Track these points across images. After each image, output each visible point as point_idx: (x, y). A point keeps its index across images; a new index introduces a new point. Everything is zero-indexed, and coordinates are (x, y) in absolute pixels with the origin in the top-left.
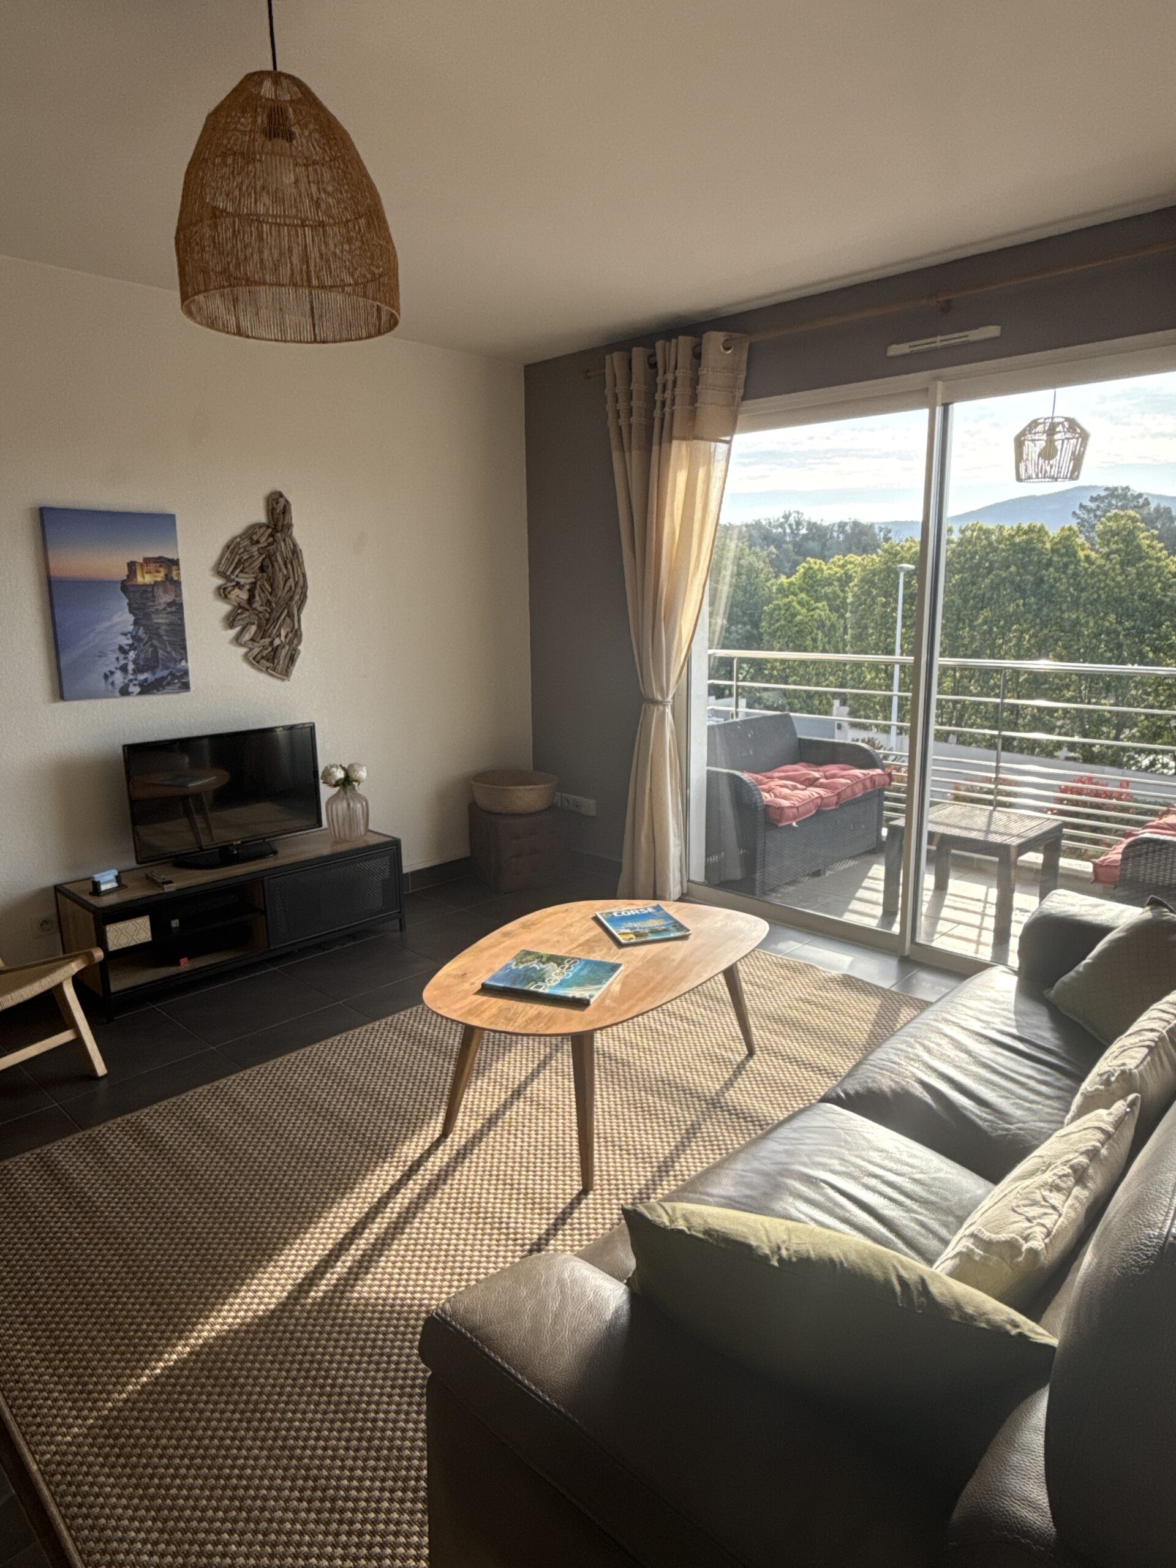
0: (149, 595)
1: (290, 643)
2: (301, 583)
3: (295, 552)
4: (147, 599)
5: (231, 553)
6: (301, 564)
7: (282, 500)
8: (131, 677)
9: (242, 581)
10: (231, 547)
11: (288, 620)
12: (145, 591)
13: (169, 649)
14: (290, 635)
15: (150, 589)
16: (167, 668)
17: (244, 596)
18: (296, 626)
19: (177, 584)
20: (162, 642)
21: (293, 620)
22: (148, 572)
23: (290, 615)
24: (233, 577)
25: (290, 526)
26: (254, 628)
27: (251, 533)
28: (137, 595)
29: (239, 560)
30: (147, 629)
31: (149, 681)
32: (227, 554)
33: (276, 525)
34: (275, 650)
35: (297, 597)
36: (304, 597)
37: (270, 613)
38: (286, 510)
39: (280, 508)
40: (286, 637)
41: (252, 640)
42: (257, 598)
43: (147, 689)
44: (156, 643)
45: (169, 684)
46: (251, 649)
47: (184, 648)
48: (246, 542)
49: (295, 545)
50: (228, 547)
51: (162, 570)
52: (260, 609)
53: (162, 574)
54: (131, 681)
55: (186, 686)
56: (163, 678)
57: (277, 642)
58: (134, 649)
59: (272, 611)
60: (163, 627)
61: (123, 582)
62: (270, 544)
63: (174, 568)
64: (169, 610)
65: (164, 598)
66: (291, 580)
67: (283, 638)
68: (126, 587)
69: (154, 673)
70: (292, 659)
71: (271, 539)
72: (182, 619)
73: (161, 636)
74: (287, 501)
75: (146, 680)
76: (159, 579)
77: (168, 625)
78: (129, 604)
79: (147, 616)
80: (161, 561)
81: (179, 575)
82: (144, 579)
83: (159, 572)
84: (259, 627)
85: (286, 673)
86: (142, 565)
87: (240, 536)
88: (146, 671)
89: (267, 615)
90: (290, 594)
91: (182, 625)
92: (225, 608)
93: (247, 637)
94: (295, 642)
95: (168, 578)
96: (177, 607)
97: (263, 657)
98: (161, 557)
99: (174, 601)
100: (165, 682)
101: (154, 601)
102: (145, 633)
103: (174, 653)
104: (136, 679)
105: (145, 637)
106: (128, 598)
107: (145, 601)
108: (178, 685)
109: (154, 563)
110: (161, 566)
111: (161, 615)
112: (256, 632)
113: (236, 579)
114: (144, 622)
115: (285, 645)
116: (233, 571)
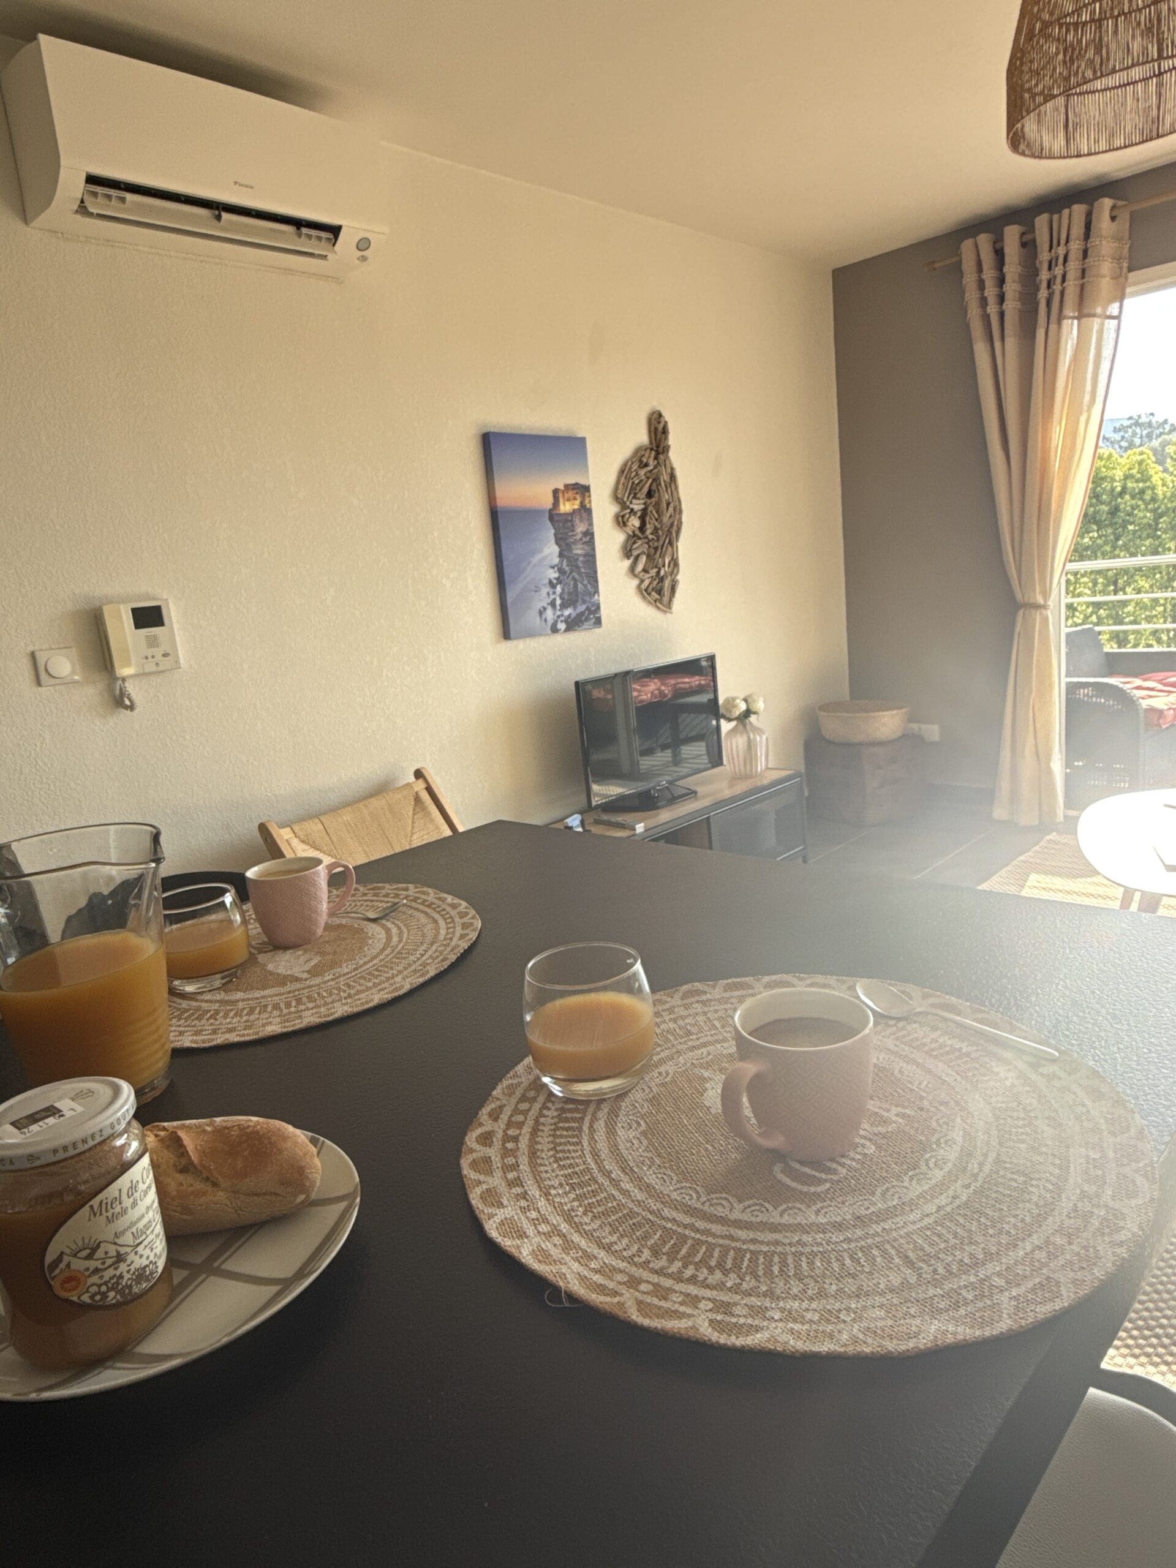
0: (569, 524)
2: (678, 507)
4: (568, 528)
5: (625, 478)
6: (677, 489)
7: (661, 420)
8: (559, 613)
10: (624, 472)
12: (566, 521)
13: (585, 582)
14: (671, 564)
15: (570, 518)
16: (584, 602)
18: (675, 555)
19: (589, 511)
21: (673, 549)
22: (568, 500)
23: (671, 543)
24: (628, 503)
25: (668, 448)
27: (638, 456)
28: (561, 525)
29: (632, 486)
30: (568, 558)
31: (573, 616)
32: (623, 480)
33: (658, 446)
34: (662, 581)
35: (675, 525)
36: (680, 524)
38: (665, 431)
39: (659, 428)
41: (644, 570)
43: (572, 625)
44: (575, 575)
45: (587, 619)
49: (672, 468)
51: (578, 496)
52: (649, 537)
53: (578, 502)
55: (598, 622)
56: (582, 613)
57: (662, 573)
58: (560, 583)
60: (581, 559)
61: (550, 511)
62: (654, 467)
63: (587, 494)
64: (584, 540)
65: (581, 528)
66: (671, 505)
68: (553, 516)
70: (673, 590)
73: (578, 568)
74: (665, 421)
75: (570, 614)
76: (576, 507)
77: (585, 556)
78: (555, 535)
79: (569, 547)
80: (577, 488)
81: (590, 502)
82: (566, 507)
83: (575, 499)
85: (668, 606)
86: (563, 492)
87: (630, 459)
88: (570, 606)
89: (655, 544)
90: (671, 521)
91: (594, 556)
92: (622, 537)
95: (582, 505)
97: (653, 589)
98: (576, 484)
99: (588, 530)
100: (583, 618)
101: (573, 531)
102: (568, 565)
103: (589, 586)
104: (562, 615)
105: (567, 569)
106: (554, 528)
107: (566, 531)
108: (593, 620)
109: (573, 489)
110: (577, 493)
111: (579, 546)
112: (646, 562)
113: (631, 506)
114: (566, 553)
115: (667, 577)
116: (628, 497)
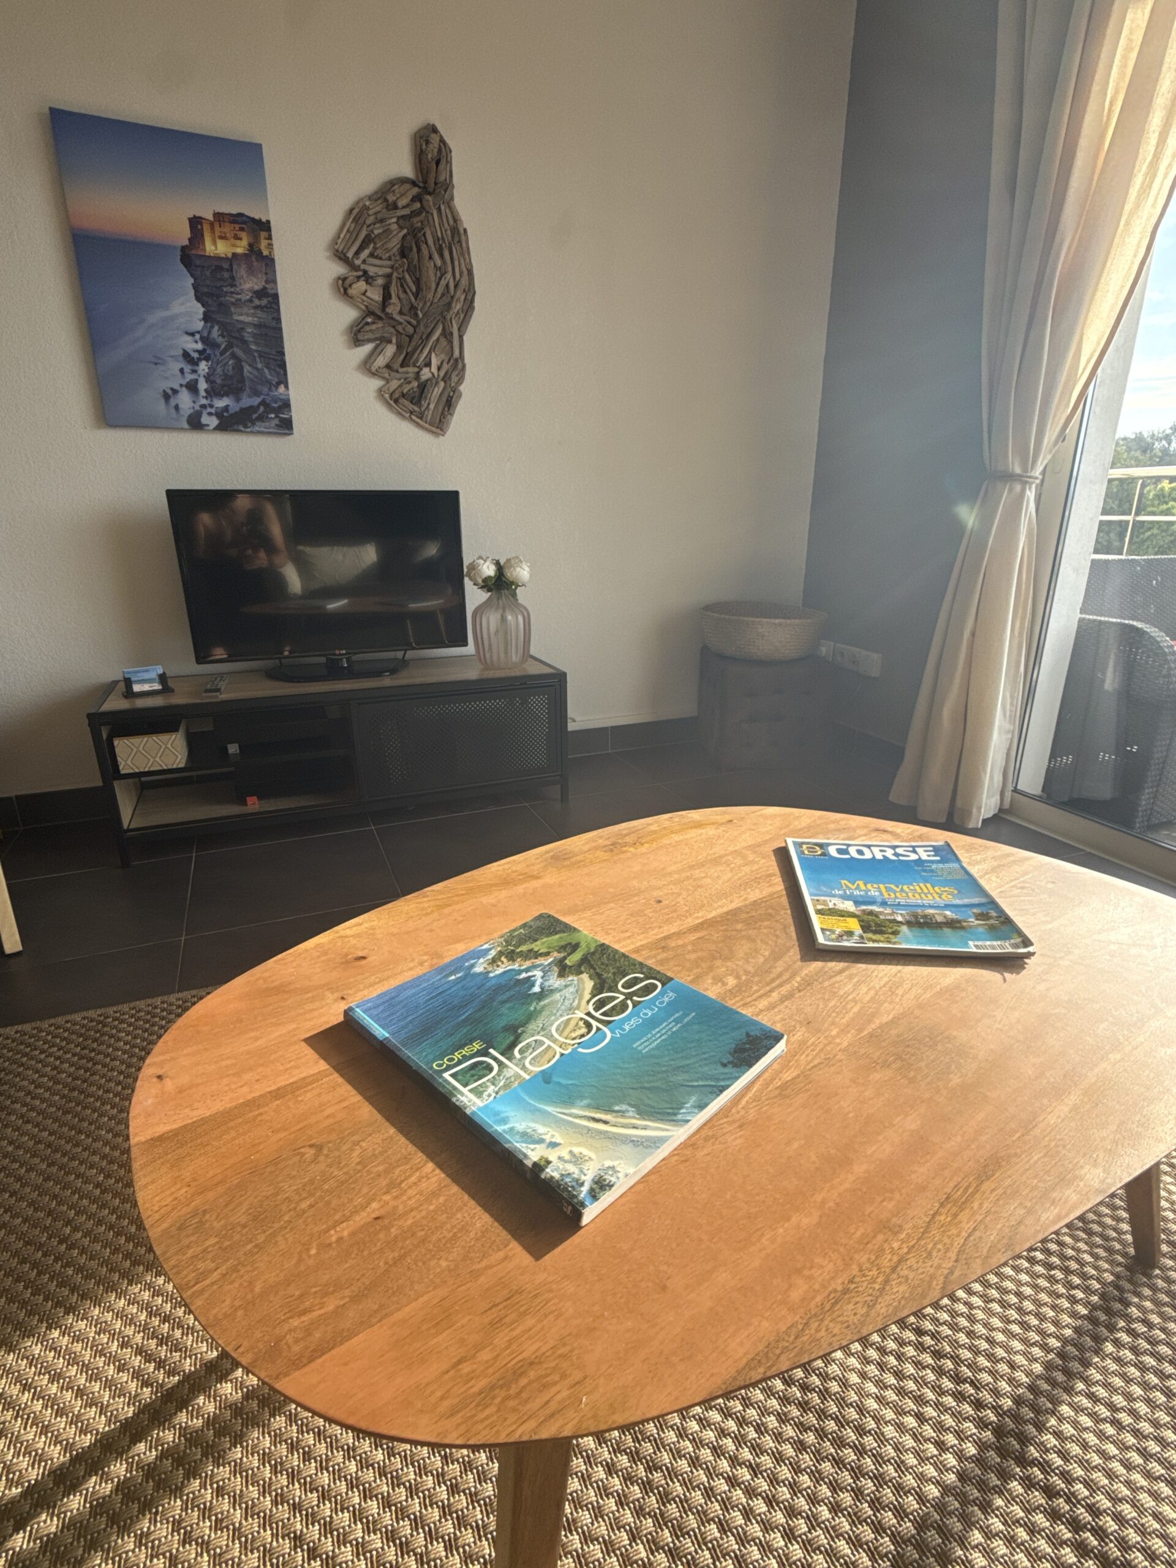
0: (226, 275)
1: (446, 378)
2: (464, 282)
3: (457, 233)
4: (223, 280)
5: (356, 220)
6: (466, 252)
7: (434, 139)
8: (204, 402)
9: (372, 270)
10: (357, 215)
11: (444, 342)
12: (220, 269)
13: (260, 365)
14: (445, 367)
15: (226, 266)
16: (257, 393)
17: (376, 295)
18: (457, 353)
19: (269, 262)
20: (247, 351)
21: (451, 342)
22: (223, 238)
23: (447, 335)
24: (357, 262)
25: (448, 186)
26: (390, 350)
27: (385, 193)
28: (208, 273)
29: (368, 236)
30: (225, 329)
31: (231, 411)
32: (349, 226)
33: (425, 182)
34: (423, 387)
35: (457, 307)
36: (469, 308)
37: (415, 327)
38: (443, 154)
39: (432, 152)
40: (439, 369)
41: (388, 366)
42: (394, 299)
43: (229, 423)
44: (239, 353)
45: (261, 418)
46: (388, 382)
47: (283, 366)
48: (378, 207)
49: (456, 220)
50: (351, 211)
51: (244, 235)
52: (398, 317)
53: (244, 243)
54: (203, 406)
55: (286, 426)
56: (252, 409)
57: (426, 374)
58: (207, 359)
59: (418, 322)
60: (249, 330)
61: (183, 248)
62: (415, 214)
63: (263, 234)
64: (257, 302)
65: (249, 284)
66: (449, 275)
67: (434, 369)
68: (190, 256)
69: (238, 400)
70: (449, 403)
71: (418, 205)
72: (278, 320)
73: (245, 342)
74: (442, 141)
75: (226, 408)
76: (239, 251)
77: (258, 326)
78: (195, 287)
79: (224, 308)
80: (241, 222)
81: (270, 246)
82: (216, 247)
83: (237, 238)
84: (399, 347)
85: (438, 424)
86: (212, 224)
87: (370, 198)
88: (227, 394)
89: (410, 330)
90: (446, 300)
91: (279, 330)
92: (349, 314)
93: (381, 361)
94: (454, 379)
95: (254, 251)
96: (269, 300)
97: (403, 395)
98: (241, 215)
99: (265, 288)
100: (254, 416)
101: (233, 286)
102: (222, 335)
103: (266, 371)
104: (211, 406)
105: (222, 342)
106: (192, 275)
107: (219, 284)
108: (276, 421)
109: (231, 222)
110: (242, 229)
111: (245, 310)
112: (395, 356)
113: (363, 267)
114: (219, 317)
115: (437, 383)
116: (357, 253)
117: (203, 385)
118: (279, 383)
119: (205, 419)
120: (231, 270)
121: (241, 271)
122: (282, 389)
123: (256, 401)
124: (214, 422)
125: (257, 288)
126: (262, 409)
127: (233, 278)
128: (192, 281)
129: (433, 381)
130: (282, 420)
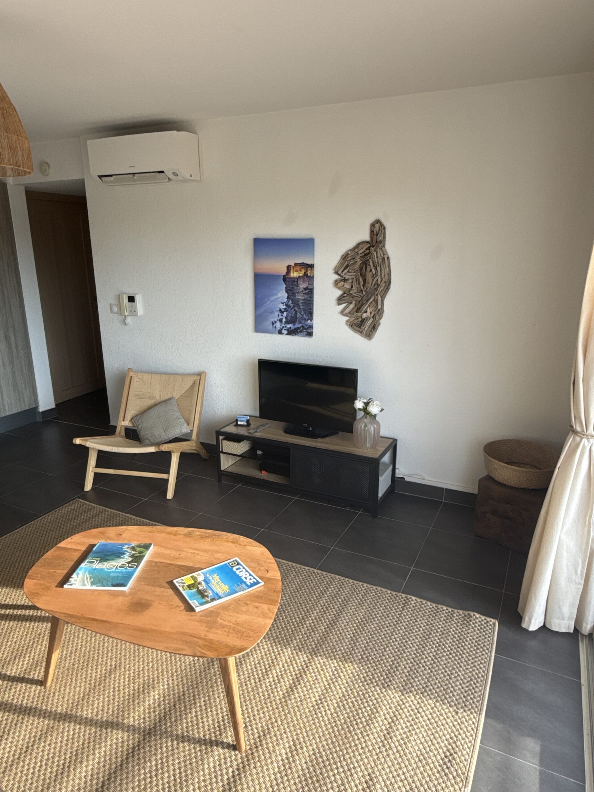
0: (296, 283)
1: (374, 317)
2: (384, 279)
4: (295, 285)
5: (344, 259)
6: (387, 267)
7: (380, 225)
8: (284, 325)
9: (347, 277)
11: (374, 303)
12: (294, 281)
13: (303, 313)
14: (374, 313)
15: (296, 280)
16: (300, 323)
17: (348, 286)
19: (311, 278)
20: (299, 308)
22: (296, 271)
23: (376, 300)
25: (383, 242)
26: (352, 306)
27: (357, 248)
28: (290, 283)
31: (292, 329)
32: (342, 261)
34: (363, 321)
35: (381, 289)
37: (362, 298)
40: (371, 313)
42: (354, 288)
43: (291, 332)
44: (297, 309)
47: (312, 313)
48: (353, 254)
50: (343, 256)
52: (355, 294)
53: (303, 272)
54: (283, 327)
55: (310, 334)
58: (286, 311)
59: (363, 296)
60: (301, 301)
61: (284, 276)
62: (366, 255)
63: (311, 269)
64: (304, 292)
65: (303, 286)
67: (368, 313)
68: (285, 279)
69: (294, 325)
70: (374, 328)
71: (368, 251)
72: (312, 297)
73: (299, 305)
74: (383, 225)
75: (290, 328)
76: (301, 275)
77: (305, 300)
78: (286, 288)
79: (294, 294)
81: (313, 273)
82: (294, 275)
83: (301, 271)
84: (355, 305)
85: (369, 335)
86: (293, 267)
87: (350, 250)
88: (291, 323)
91: (312, 301)
93: (347, 310)
94: (377, 317)
95: (305, 275)
96: (310, 290)
97: (354, 324)
98: (303, 263)
99: (309, 286)
100: (299, 330)
101: (297, 287)
102: (292, 303)
103: (306, 315)
104: (286, 327)
105: (291, 305)
106: (285, 284)
107: (293, 286)
109: (300, 266)
110: (303, 268)
111: (300, 294)
112: (353, 309)
113: (344, 276)
114: (292, 297)
115: (370, 318)
116: (343, 271)
117: (284, 320)
118: (308, 319)
119: (283, 331)
120: (297, 281)
121: (301, 282)
122: (309, 321)
123: (300, 325)
124: (286, 332)
125: (305, 287)
126: (301, 328)
127: (298, 284)
128: (285, 286)
129: (367, 319)
130: (308, 332)
